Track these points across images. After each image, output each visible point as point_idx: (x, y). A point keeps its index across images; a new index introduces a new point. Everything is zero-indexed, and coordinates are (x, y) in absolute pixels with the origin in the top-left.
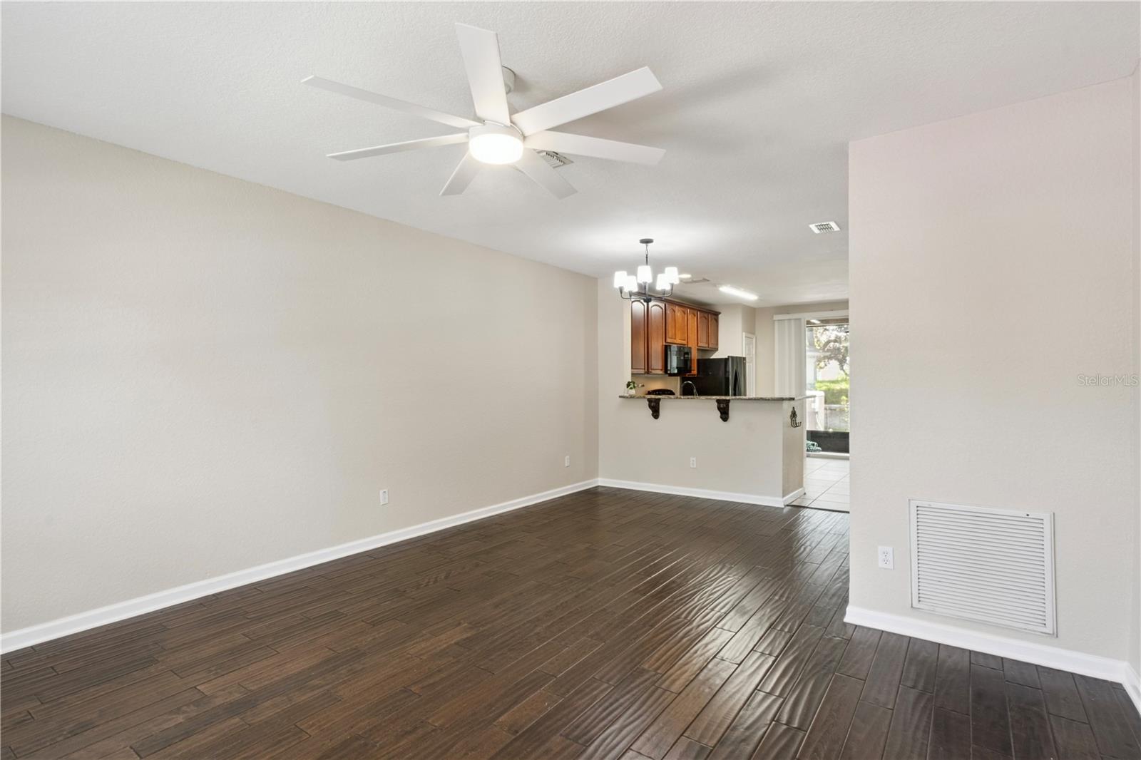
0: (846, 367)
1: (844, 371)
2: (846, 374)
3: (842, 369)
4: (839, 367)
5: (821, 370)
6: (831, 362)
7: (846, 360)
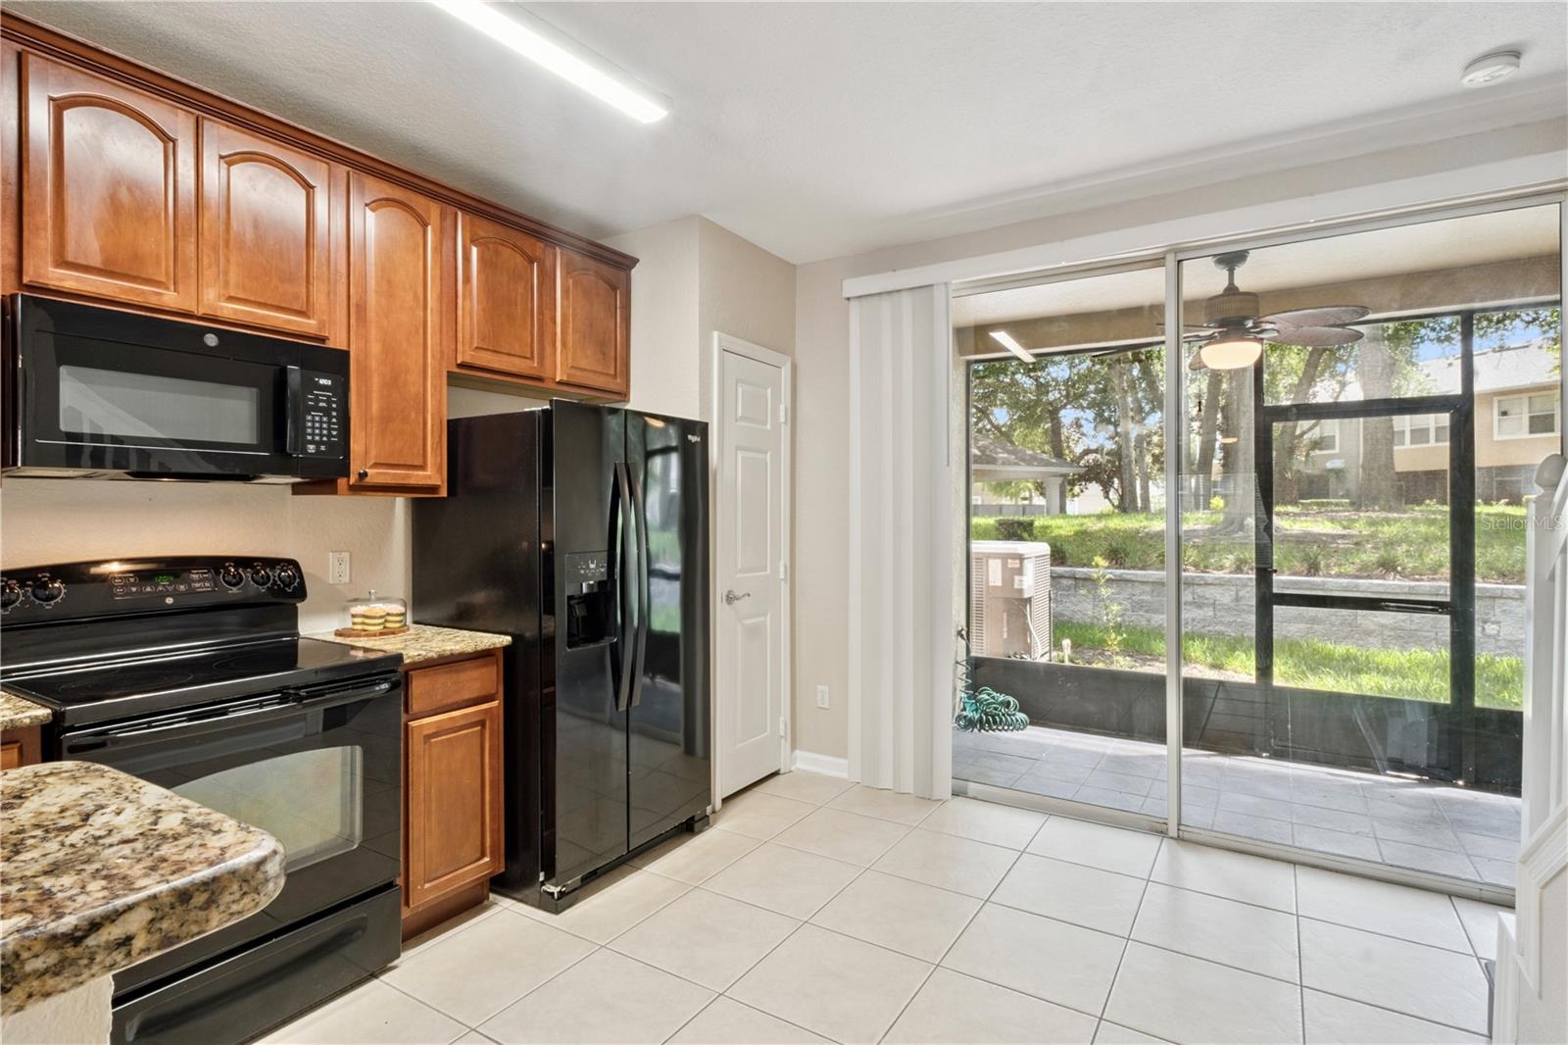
0: (1113, 495)
1: (1109, 499)
2: (1113, 505)
3: (1107, 496)
4: (1102, 493)
5: (1076, 499)
6: (1089, 485)
7: (1113, 483)
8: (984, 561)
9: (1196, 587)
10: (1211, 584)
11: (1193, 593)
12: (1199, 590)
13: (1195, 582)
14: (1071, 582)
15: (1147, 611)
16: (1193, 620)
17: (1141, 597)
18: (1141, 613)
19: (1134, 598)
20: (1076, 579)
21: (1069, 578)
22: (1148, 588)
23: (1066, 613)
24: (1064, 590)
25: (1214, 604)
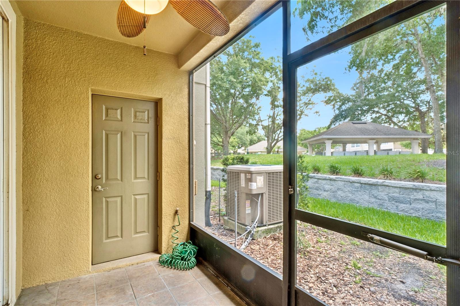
8: (239, 174)
9: (424, 191)
10: (434, 190)
11: (423, 195)
12: (427, 193)
13: (424, 188)
14: (359, 185)
15: (396, 202)
16: (423, 209)
17: (393, 195)
18: (393, 202)
19: (389, 194)
20: (361, 183)
21: (358, 183)
22: (397, 190)
23: (356, 199)
24: (355, 188)
25: (436, 201)
